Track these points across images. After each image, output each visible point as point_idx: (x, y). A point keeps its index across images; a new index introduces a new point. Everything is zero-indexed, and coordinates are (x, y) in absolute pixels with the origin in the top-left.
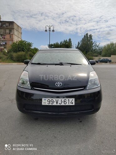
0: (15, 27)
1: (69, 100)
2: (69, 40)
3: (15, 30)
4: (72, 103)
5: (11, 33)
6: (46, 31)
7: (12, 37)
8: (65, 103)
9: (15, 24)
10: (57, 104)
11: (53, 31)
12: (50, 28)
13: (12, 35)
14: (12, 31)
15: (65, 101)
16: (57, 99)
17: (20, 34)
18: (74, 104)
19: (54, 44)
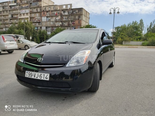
0: (84, 13)
1: (44, 75)
2: (140, 21)
3: (83, 16)
4: (47, 78)
5: (80, 19)
6: (110, 13)
7: (80, 22)
8: (41, 77)
9: (83, 10)
10: (34, 77)
11: (118, 13)
12: (114, 10)
13: (80, 21)
14: (81, 17)
15: (41, 75)
16: (35, 73)
17: (88, 19)
18: (48, 79)
19: (122, 26)
